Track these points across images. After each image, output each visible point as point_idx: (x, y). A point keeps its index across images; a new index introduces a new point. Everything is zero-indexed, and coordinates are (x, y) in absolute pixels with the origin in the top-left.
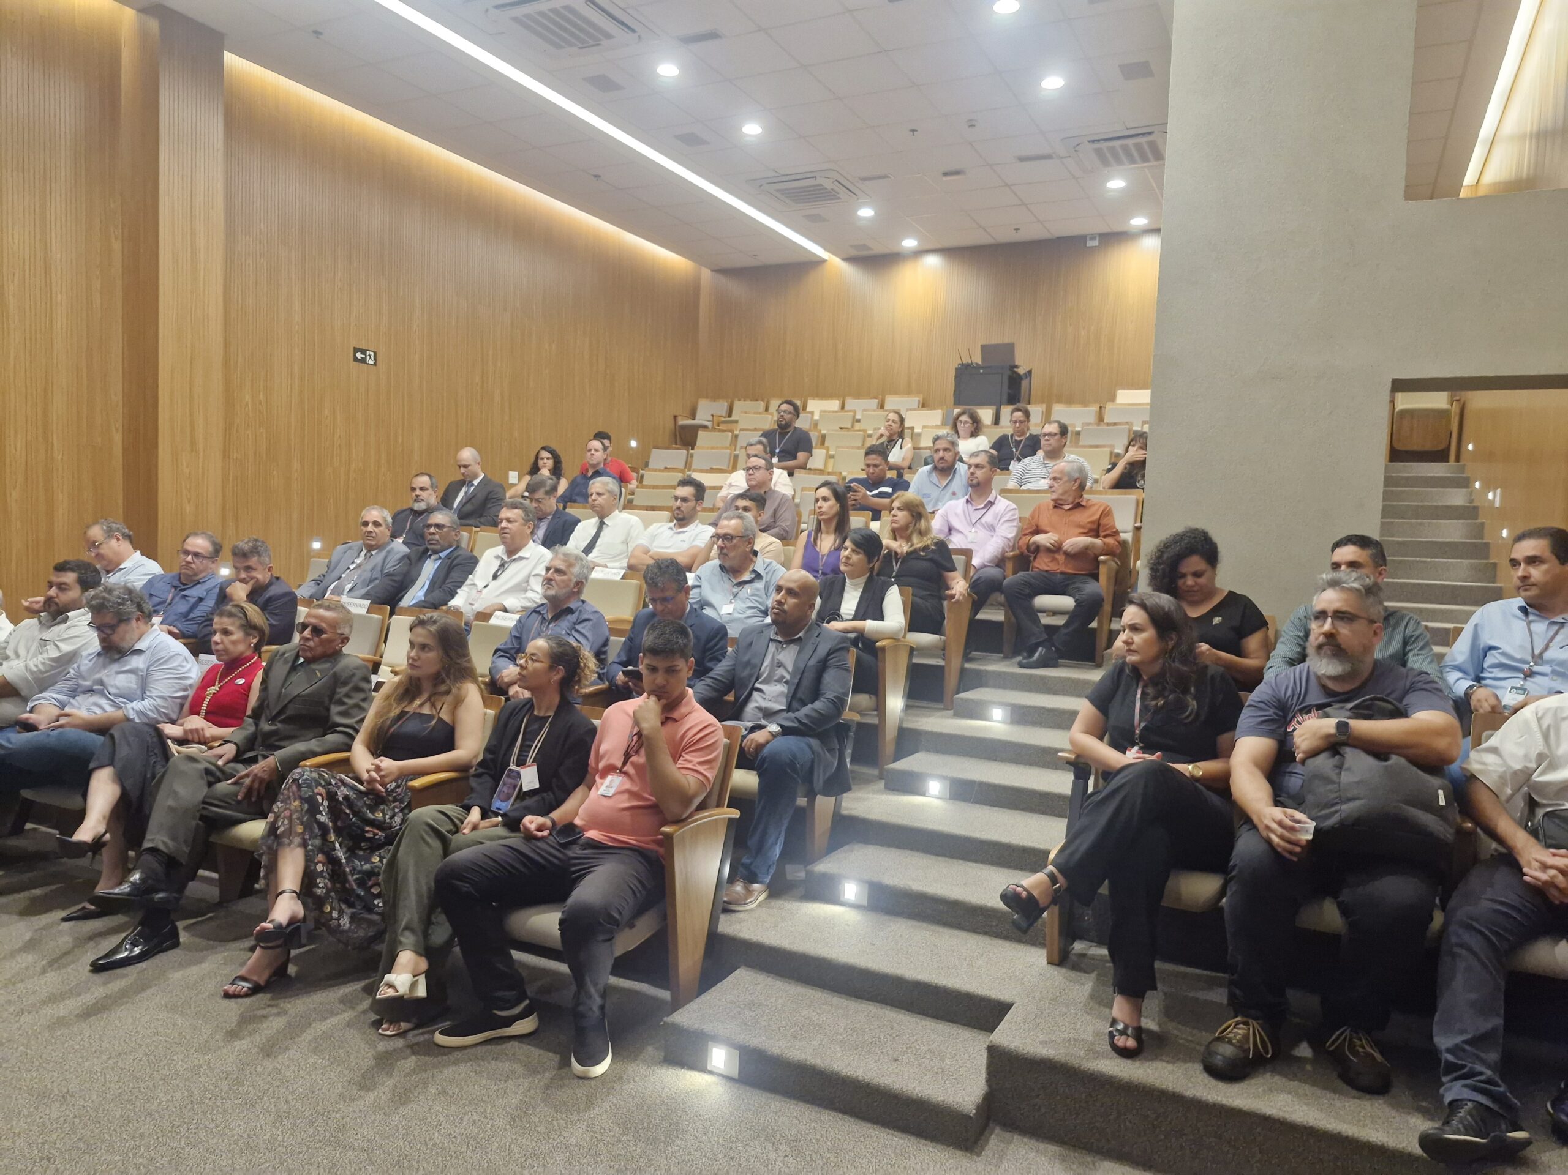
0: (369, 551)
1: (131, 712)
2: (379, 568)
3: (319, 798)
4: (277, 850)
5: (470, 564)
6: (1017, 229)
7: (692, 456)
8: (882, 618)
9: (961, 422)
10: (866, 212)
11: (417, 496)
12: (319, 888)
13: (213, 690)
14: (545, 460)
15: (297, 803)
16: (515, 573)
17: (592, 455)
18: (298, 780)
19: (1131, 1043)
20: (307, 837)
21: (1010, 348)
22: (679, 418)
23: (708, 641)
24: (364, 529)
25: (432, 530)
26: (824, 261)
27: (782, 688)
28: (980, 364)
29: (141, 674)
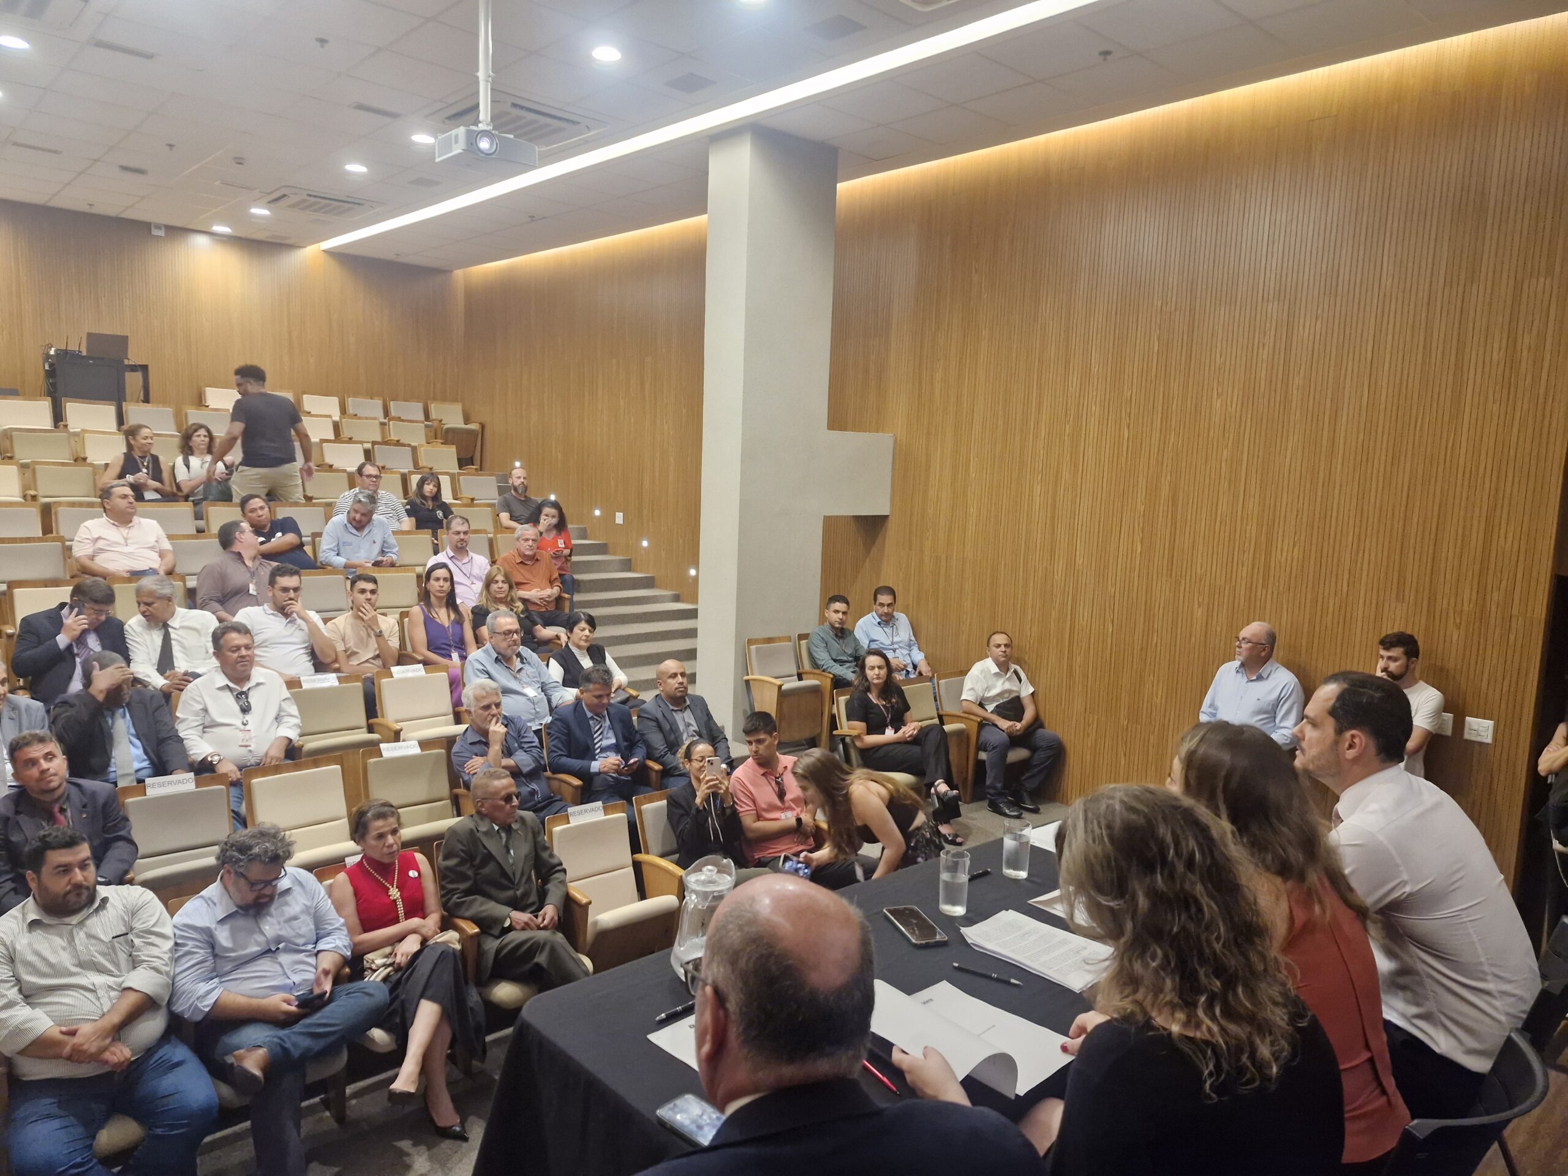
6: (91, 205)
21: (125, 339)
28: (84, 353)
29: (312, 911)
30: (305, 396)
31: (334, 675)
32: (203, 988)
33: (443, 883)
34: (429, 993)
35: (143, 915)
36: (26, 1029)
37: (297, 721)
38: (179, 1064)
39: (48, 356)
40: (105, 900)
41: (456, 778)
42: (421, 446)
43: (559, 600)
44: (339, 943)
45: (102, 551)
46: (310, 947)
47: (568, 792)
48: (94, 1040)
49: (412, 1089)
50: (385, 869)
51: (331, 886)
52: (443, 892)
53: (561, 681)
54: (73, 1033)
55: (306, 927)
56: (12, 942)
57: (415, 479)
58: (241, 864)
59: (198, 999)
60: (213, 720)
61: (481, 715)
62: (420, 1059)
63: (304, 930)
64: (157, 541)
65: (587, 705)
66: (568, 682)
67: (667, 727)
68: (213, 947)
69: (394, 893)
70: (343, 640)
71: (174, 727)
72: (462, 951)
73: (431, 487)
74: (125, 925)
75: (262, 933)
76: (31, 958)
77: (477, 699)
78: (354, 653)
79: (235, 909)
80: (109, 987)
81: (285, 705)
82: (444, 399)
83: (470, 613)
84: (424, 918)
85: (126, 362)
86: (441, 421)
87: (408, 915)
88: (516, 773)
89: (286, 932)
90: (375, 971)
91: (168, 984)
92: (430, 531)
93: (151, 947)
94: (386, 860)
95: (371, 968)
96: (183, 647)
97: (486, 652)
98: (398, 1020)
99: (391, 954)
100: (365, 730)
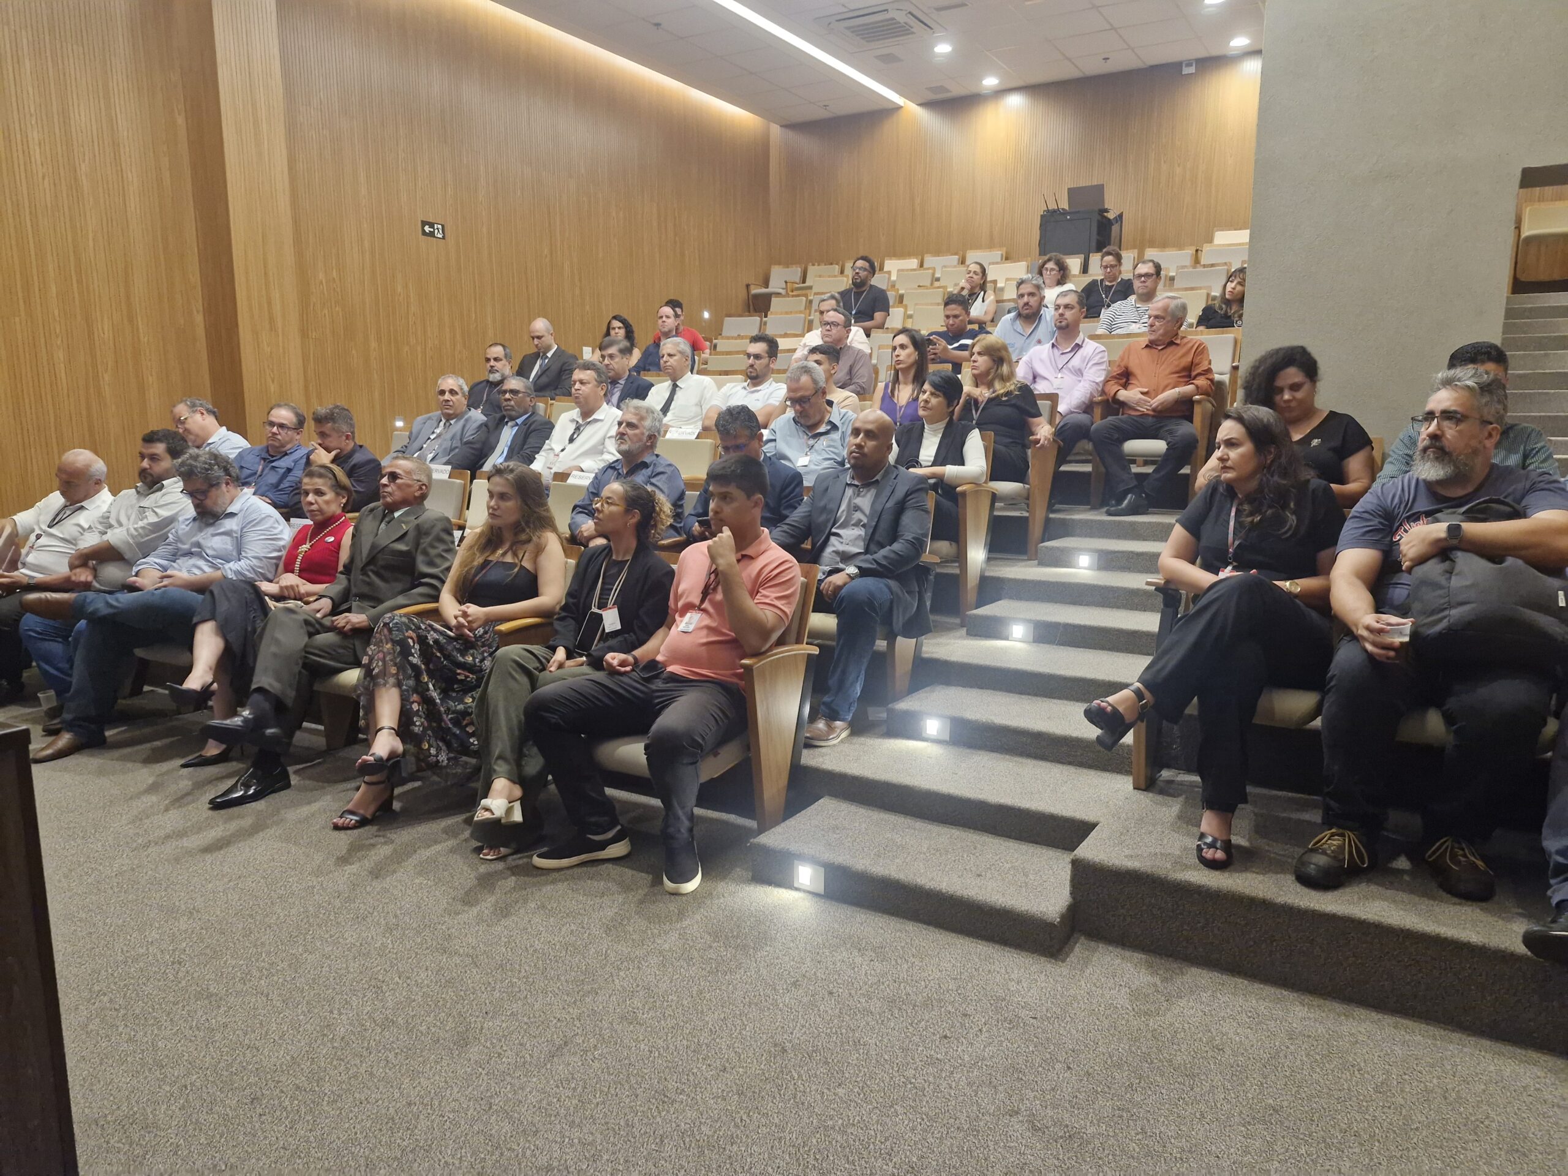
0: (448, 420)
1: (229, 572)
2: (458, 438)
3: (410, 641)
4: (373, 690)
5: (546, 429)
7: (765, 323)
8: (962, 463)
9: (1047, 269)
10: (943, 49)
11: (492, 367)
12: (416, 726)
13: (305, 547)
14: (617, 330)
15: (389, 646)
16: (591, 435)
17: (664, 322)
18: (388, 624)
19: (1220, 855)
20: (401, 677)
21: (1099, 189)
22: (752, 287)
23: (783, 489)
24: (441, 398)
25: (507, 396)
26: (899, 108)
27: (861, 532)
29: (236, 536)
85: (1106, 215)
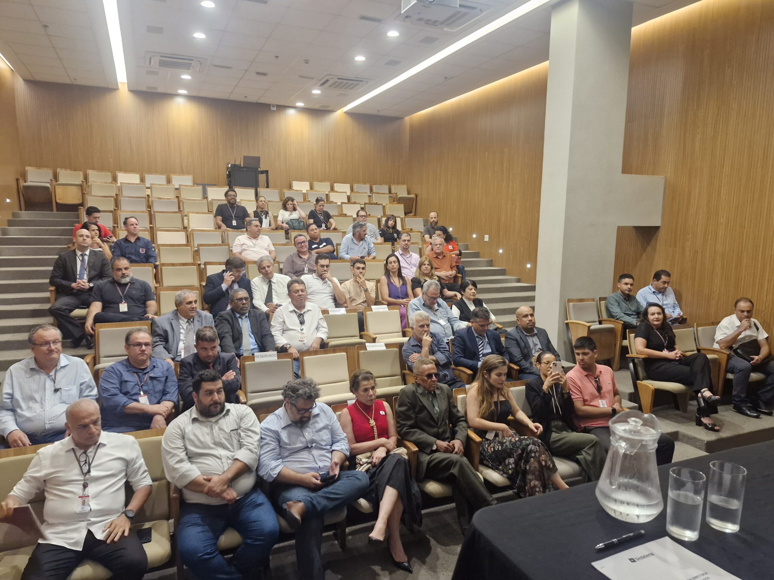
6: (246, 97)
10: (186, 77)
16: (310, 319)
21: (259, 159)
22: (19, 181)
26: (118, 89)
28: (242, 166)
29: (330, 427)
30: (335, 184)
31: (344, 309)
32: (274, 463)
33: (398, 420)
34: (391, 482)
35: (246, 420)
36: (187, 475)
37: (326, 330)
38: (260, 505)
39: (228, 168)
40: (228, 411)
41: (404, 364)
42: (387, 204)
43: (455, 277)
44: (344, 447)
45: (245, 250)
46: (328, 447)
47: (464, 377)
48: (219, 486)
49: (381, 538)
50: (367, 408)
51: (340, 415)
52: (398, 425)
53: (458, 317)
54: (209, 480)
55: (325, 436)
56: (184, 428)
57: (384, 220)
58: (293, 399)
59: (271, 469)
60: (287, 327)
61: (419, 330)
62: (386, 521)
63: (325, 437)
64: (268, 246)
65: (475, 330)
66: (462, 318)
67: (523, 345)
68: (279, 442)
69: (372, 422)
70: (349, 293)
71: (270, 330)
72: (409, 460)
73: (392, 222)
74: (237, 425)
75: (304, 436)
76: (192, 437)
77: (417, 321)
78: (354, 300)
79: (290, 423)
80: (228, 457)
81: (321, 322)
82: (398, 183)
83: (410, 281)
84: (388, 438)
85: (259, 169)
86: (396, 194)
87: (380, 436)
88: (437, 364)
89: (316, 438)
90: (362, 465)
91: (256, 459)
92: (391, 243)
93: (249, 438)
94: (369, 404)
95: (360, 464)
96: (276, 293)
97: (419, 300)
98: (374, 495)
99: (370, 457)
100: (358, 337)
